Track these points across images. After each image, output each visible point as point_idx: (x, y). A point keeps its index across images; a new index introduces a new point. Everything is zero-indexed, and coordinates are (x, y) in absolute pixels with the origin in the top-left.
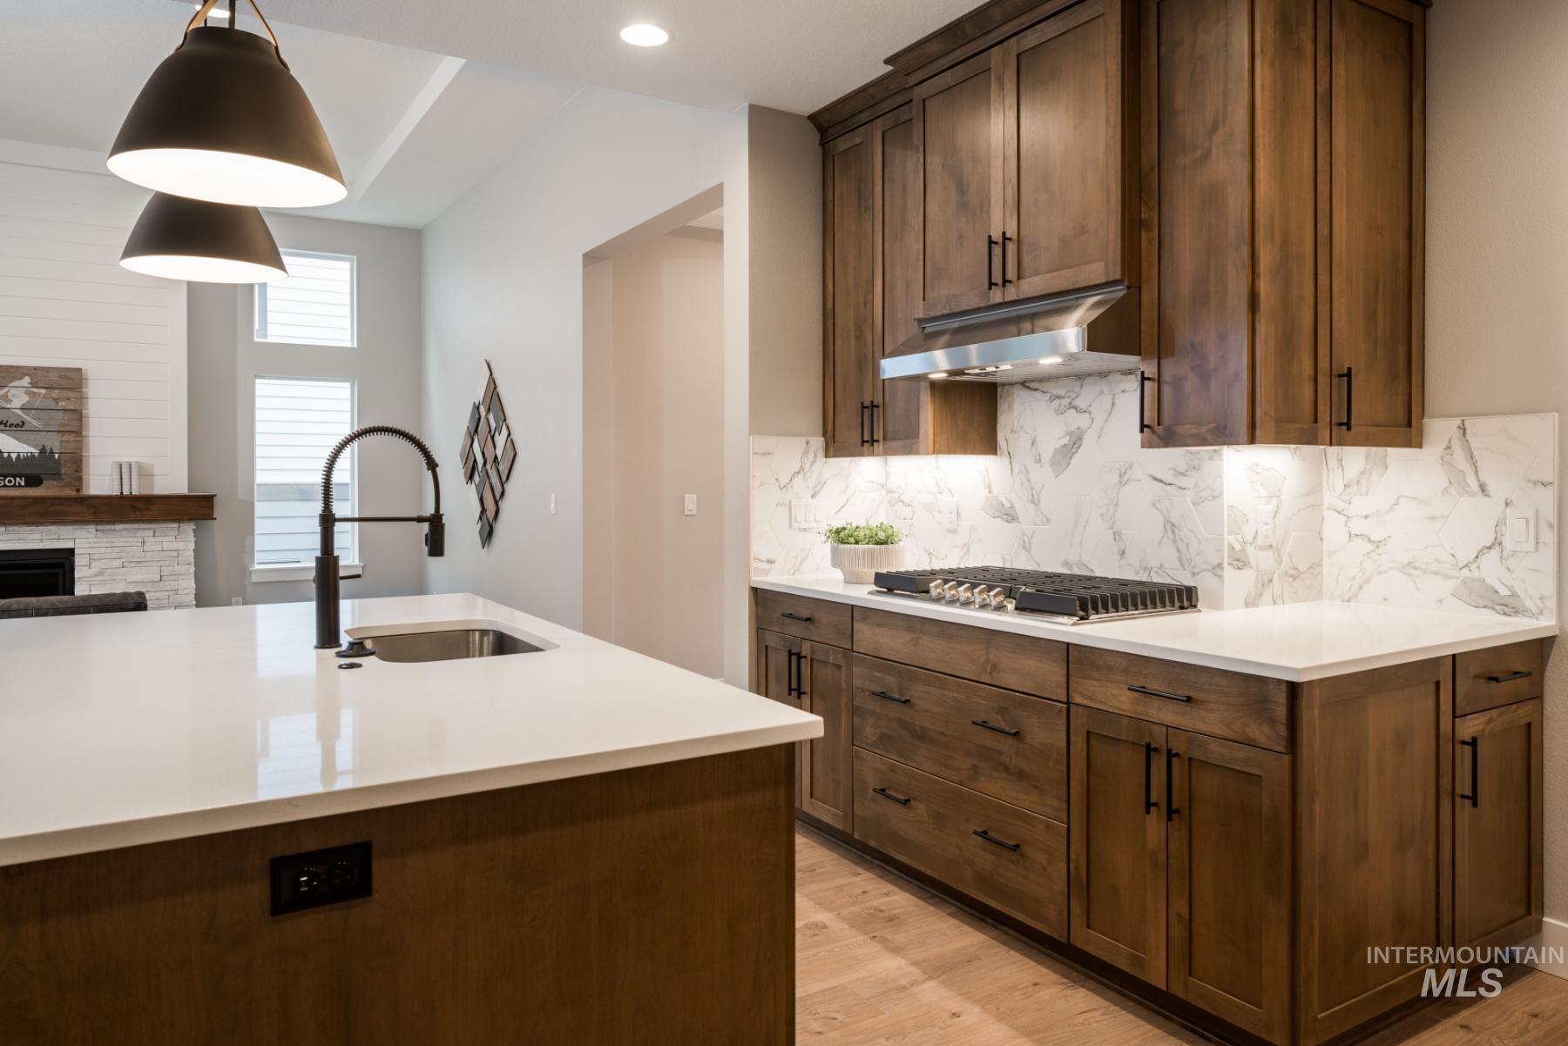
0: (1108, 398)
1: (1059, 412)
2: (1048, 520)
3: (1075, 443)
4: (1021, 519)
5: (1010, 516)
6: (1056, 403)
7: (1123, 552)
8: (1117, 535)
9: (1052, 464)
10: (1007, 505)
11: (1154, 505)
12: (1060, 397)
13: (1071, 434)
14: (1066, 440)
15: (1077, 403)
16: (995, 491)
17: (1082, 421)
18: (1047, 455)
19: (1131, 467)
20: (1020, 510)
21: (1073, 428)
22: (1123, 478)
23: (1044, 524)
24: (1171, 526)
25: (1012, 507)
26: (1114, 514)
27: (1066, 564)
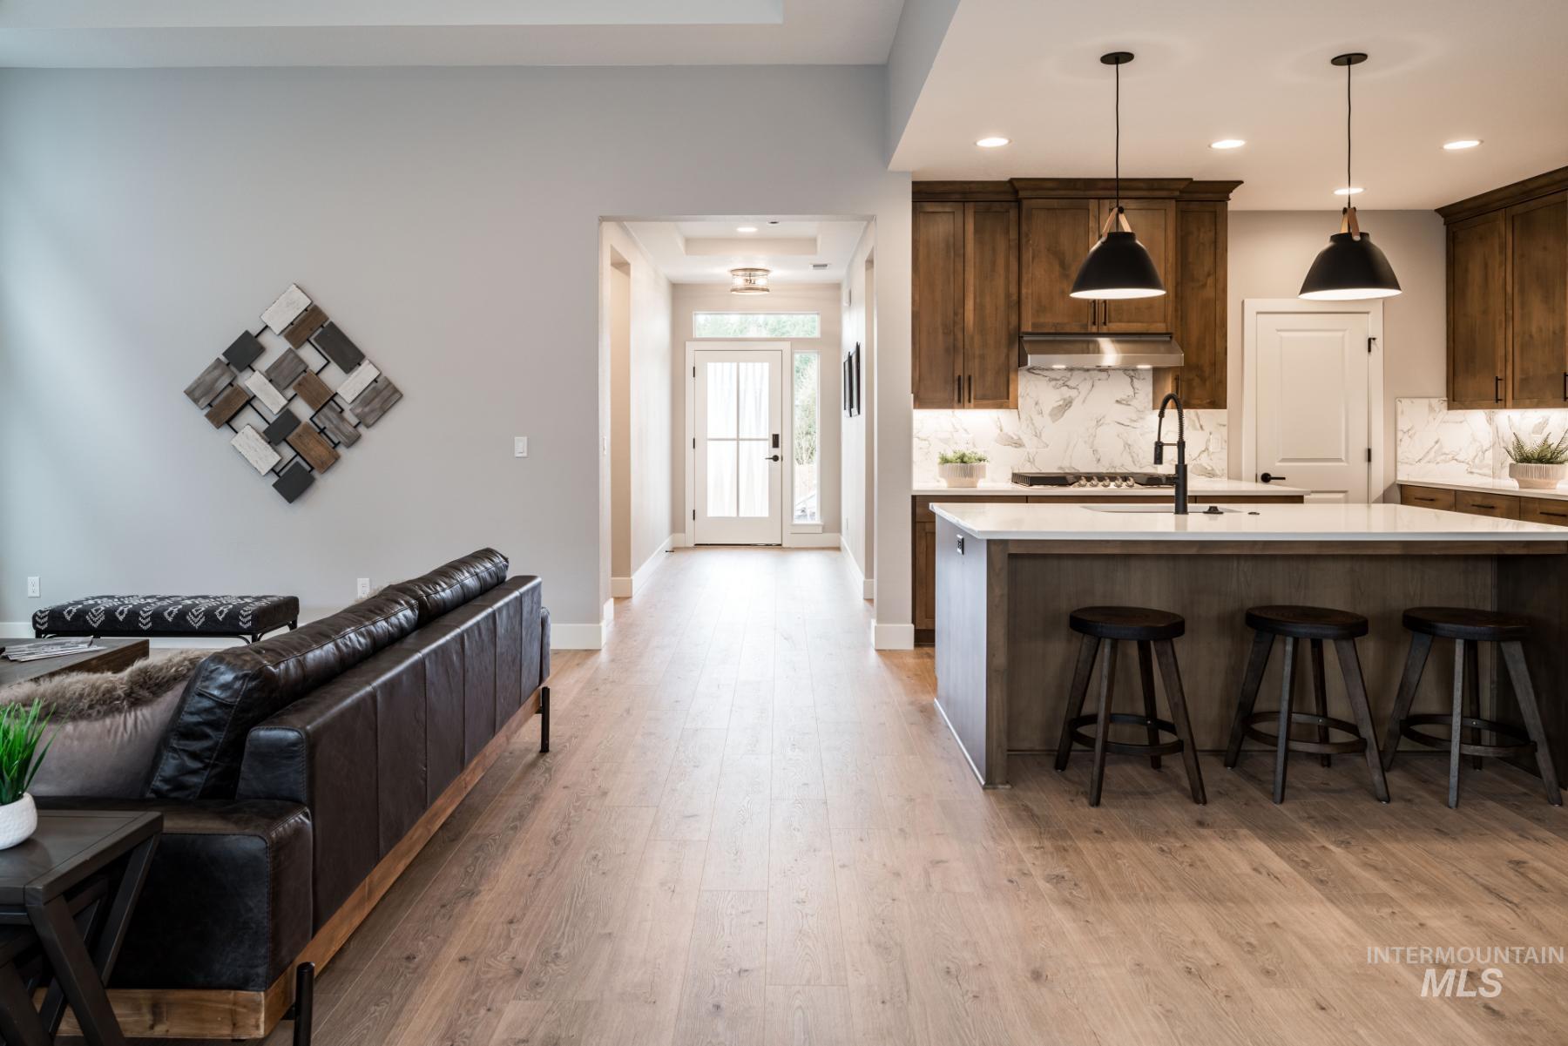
0: (1090, 383)
1: (1055, 387)
2: (1048, 446)
3: (1068, 404)
4: (1026, 445)
5: (1018, 444)
6: (1053, 383)
7: (1099, 460)
8: (1095, 451)
9: (1051, 415)
10: (1015, 438)
11: (1118, 436)
12: (1056, 380)
13: (1065, 400)
14: (1061, 403)
15: (1068, 383)
16: (1006, 430)
17: (1073, 393)
18: (1047, 410)
19: (1104, 417)
20: (1025, 439)
21: (1067, 396)
22: (1099, 423)
23: (1044, 447)
24: (1127, 446)
25: (1020, 439)
26: (1093, 442)
27: (1061, 468)
